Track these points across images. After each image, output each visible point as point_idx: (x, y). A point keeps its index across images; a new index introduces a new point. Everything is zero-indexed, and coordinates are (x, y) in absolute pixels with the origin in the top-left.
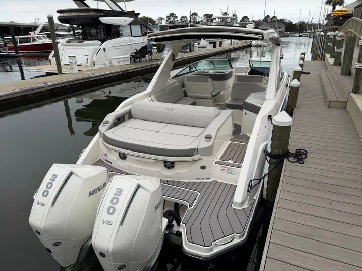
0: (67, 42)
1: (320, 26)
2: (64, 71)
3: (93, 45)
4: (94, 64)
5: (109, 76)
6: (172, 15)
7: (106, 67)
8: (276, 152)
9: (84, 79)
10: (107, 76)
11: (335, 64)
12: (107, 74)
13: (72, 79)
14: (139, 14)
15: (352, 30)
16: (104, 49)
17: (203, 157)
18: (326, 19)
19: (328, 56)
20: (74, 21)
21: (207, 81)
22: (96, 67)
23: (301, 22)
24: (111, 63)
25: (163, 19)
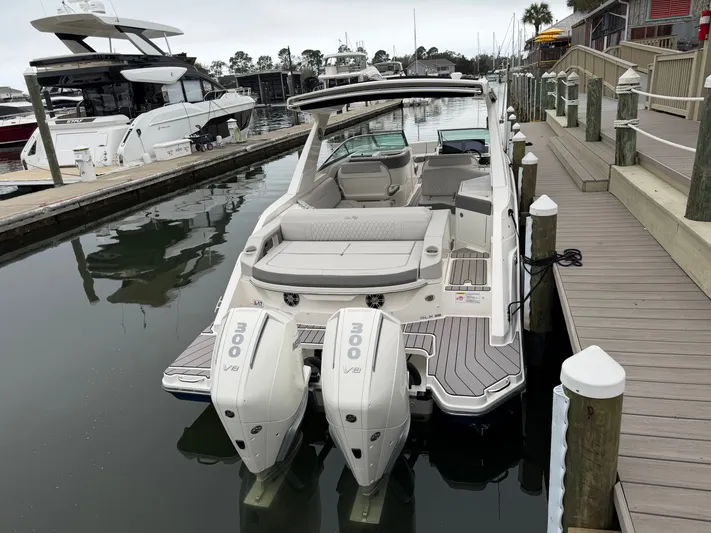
0: (57, 123)
1: (515, 61)
2: (65, 179)
3: (114, 124)
4: (121, 162)
5: (161, 180)
6: (240, 55)
7: (145, 164)
8: (540, 256)
9: (116, 191)
10: (156, 181)
11: (569, 126)
12: (156, 178)
13: (94, 193)
14: (195, 58)
15: (579, 67)
16: (139, 131)
17: (430, 282)
18: (525, 49)
19: (552, 113)
20: (67, 79)
21: (379, 171)
22: (126, 166)
23: (481, 56)
24: (154, 156)
25: (224, 64)
